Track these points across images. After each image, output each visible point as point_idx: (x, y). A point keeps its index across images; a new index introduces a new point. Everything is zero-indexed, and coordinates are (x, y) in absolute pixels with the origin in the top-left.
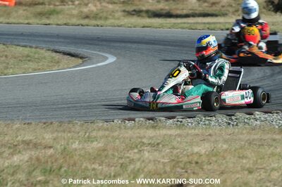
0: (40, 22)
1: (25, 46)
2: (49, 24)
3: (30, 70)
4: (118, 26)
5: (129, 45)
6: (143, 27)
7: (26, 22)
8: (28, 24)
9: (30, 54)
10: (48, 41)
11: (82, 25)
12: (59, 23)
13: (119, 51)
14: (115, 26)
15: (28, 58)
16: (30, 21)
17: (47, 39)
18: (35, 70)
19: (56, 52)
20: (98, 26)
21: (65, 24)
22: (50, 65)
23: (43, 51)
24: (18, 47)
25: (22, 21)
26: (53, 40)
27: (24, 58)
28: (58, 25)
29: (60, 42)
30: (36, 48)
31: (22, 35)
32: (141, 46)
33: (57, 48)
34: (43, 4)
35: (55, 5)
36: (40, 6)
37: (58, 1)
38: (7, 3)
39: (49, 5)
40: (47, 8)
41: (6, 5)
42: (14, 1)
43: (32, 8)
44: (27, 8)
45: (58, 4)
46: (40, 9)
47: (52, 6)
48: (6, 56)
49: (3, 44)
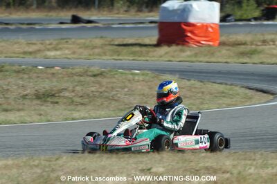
0: (237, 61)
1: (221, 84)
3: (224, 105)
7: (225, 60)
8: (226, 62)
9: (226, 91)
12: (255, 61)
15: (223, 94)
16: (229, 60)
17: (242, 77)
18: (228, 105)
19: (250, 89)
21: (261, 63)
22: (243, 100)
23: (237, 88)
24: (214, 84)
27: (219, 95)
28: (254, 63)
29: (254, 79)
30: (231, 85)
31: (219, 73)
33: (251, 85)
34: (245, 44)
35: (257, 45)
36: (243, 46)
37: (260, 41)
38: (211, 43)
39: (251, 45)
40: (249, 48)
41: (209, 46)
42: (218, 42)
43: (234, 48)
44: (230, 48)
45: (259, 44)
46: (242, 48)
47: (253, 46)
48: (203, 93)
49: (201, 82)
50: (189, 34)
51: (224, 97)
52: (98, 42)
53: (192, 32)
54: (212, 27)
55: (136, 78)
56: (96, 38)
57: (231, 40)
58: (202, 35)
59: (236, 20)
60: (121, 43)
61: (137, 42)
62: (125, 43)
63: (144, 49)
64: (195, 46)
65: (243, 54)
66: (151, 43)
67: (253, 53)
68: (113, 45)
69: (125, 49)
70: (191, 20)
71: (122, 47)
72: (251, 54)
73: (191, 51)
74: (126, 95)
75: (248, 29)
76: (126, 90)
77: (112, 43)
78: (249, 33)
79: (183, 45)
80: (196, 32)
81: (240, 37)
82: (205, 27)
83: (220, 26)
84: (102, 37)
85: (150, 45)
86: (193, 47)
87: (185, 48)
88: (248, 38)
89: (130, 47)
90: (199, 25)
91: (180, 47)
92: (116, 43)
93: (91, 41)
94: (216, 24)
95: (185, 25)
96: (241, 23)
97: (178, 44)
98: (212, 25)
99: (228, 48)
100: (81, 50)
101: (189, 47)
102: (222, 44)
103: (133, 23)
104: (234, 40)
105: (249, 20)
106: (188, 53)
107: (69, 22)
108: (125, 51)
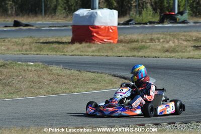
0: (115, 55)
1: (94, 72)
2: (122, 56)
3: (91, 89)
4: (170, 57)
5: (170, 71)
6: (188, 58)
8: (107, 56)
9: (96, 78)
10: (113, 69)
11: (145, 57)
13: (160, 75)
14: (168, 58)
15: (93, 81)
18: (95, 89)
19: (115, 76)
20: (156, 57)
21: (133, 56)
22: (106, 85)
24: (88, 73)
25: (103, 54)
26: (116, 67)
27: (90, 81)
28: (127, 56)
30: (102, 73)
31: (97, 64)
32: (177, 72)
33: (117, 73)
34: (137, 41)
35: (146, 42)
36: (135, 43)
37: (148, 39)
38: (112, 41)
39: (142, 42)
40: (140, 44)
41: (110, 43)
42: (117, 40)
43: (128, 45)
44: (125, 44)
45: (148, 41)
46: (134, 45)
47: (143, 43)
48: (78, 79)
49: (80, 71)
50: (95, 35)
51: (93, 83)
52: (27, 40)
53: (97, 33)
54: (112, 29)
55: (30, 68)
56: (28, 37)
57: (126, 39)
58: (105, 35)
59: (136, 24)
60: (45, 41)
61: (57, 40)
62: (47, 41)
63: (61, 46)
64: (99, 43)
65: (134, 49)
66: (67, 41)
67: (142, 48)
68: (38, 43)
69: (47, 46)
70: (97, 24)
71: (45, 44)
72: (141, 49)
73: (95, 47)
74: (19, 81)
75: (141, 30)
76: (20, 77)
77: (38, 41)
78: (142, 33)
79: (90, 42)
80: (100, 33)
81: (135, 37)
82: (107, 29)
83: (118, 28)
84: (31, 37)
85: (66, 43)
86: (98, 44)
87: (92, 45)
88: (140, 37)
89: (51, 44)
90: (102, 27)
91: (88, 44)
92: (41, 41)
93: (22, 40)
94: (115, 27)
95: (92, 28)
96: (138, 26)
97: (86, 42)
98: (112, 28)
99: (124, 44)
100: (14, 47)
101: (94, 43)
102: (120, 42)
103: (59, 26)
104: (129, 38)
105: (146, 24)
106: (94, 49)
107: (12, 25)
108: (46, 47)
